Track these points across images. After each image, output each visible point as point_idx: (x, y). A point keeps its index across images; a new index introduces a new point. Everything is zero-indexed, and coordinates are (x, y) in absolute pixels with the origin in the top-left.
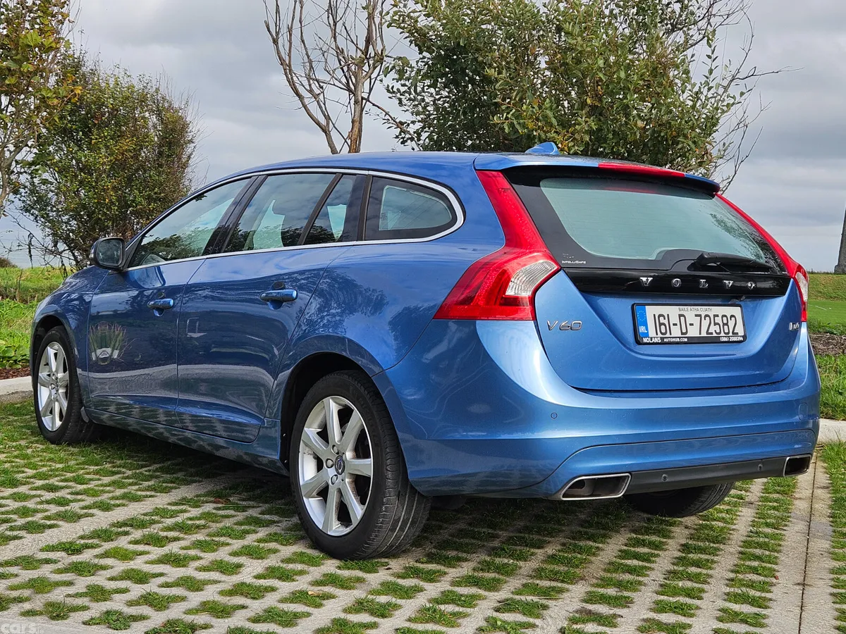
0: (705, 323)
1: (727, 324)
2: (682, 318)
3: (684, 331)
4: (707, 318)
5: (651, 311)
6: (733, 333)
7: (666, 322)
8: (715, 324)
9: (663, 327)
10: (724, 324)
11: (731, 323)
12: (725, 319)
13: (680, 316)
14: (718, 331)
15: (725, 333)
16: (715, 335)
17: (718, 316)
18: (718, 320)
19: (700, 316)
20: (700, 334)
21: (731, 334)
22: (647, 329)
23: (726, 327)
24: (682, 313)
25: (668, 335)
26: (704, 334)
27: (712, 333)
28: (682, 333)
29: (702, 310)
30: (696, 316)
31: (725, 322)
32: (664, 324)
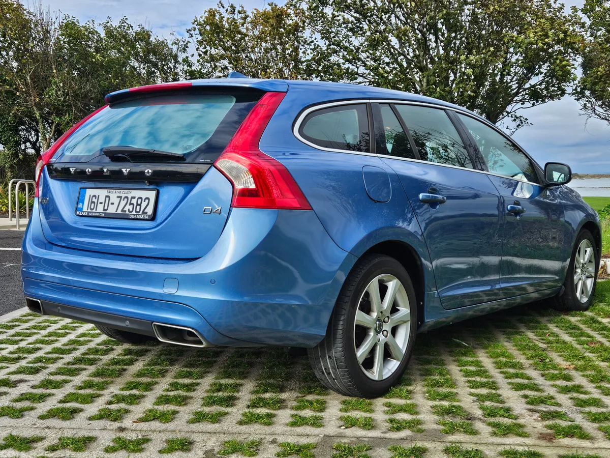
0: (123, 203)
1: (140, 205)
2: (107, 199)
3: (106, 208)
4: (126, 199)
5: (89, 192)
6: (143, 212)
7: (96, 201)
8: (131, 204)
9: (93, 204)
10: (138, 205)
11: (144, 204)
12: (140, 200)
13: (107, 196)
14: (131, 210)
15: (136, 212)
16: (127, 212)
17: (134, 198)
18: (134, 201)
19: (121, 197)
20: (116, 211)
21: (141, 213)
22: (83, 206)
23: (138, 207)
24: (108, 195)
25: (94, 211)
26: (119, 211)
27: (125, 211)
28: (104, 210)
29: (123, 193)
30: (118, 197)
31: (139, 202)
32: (94, 202)
